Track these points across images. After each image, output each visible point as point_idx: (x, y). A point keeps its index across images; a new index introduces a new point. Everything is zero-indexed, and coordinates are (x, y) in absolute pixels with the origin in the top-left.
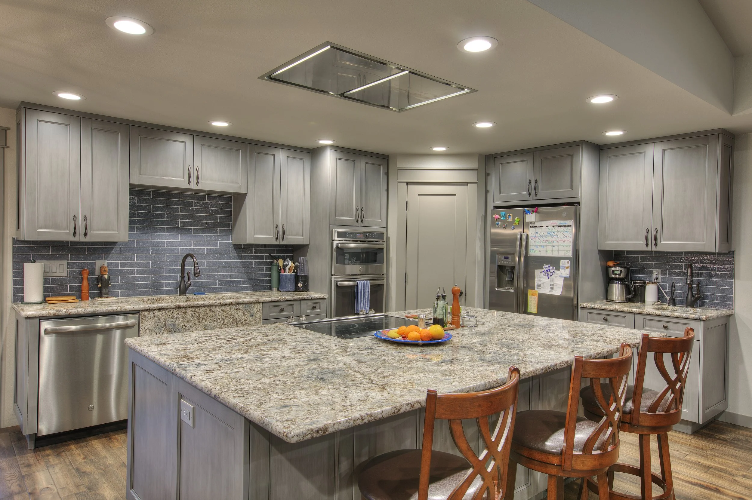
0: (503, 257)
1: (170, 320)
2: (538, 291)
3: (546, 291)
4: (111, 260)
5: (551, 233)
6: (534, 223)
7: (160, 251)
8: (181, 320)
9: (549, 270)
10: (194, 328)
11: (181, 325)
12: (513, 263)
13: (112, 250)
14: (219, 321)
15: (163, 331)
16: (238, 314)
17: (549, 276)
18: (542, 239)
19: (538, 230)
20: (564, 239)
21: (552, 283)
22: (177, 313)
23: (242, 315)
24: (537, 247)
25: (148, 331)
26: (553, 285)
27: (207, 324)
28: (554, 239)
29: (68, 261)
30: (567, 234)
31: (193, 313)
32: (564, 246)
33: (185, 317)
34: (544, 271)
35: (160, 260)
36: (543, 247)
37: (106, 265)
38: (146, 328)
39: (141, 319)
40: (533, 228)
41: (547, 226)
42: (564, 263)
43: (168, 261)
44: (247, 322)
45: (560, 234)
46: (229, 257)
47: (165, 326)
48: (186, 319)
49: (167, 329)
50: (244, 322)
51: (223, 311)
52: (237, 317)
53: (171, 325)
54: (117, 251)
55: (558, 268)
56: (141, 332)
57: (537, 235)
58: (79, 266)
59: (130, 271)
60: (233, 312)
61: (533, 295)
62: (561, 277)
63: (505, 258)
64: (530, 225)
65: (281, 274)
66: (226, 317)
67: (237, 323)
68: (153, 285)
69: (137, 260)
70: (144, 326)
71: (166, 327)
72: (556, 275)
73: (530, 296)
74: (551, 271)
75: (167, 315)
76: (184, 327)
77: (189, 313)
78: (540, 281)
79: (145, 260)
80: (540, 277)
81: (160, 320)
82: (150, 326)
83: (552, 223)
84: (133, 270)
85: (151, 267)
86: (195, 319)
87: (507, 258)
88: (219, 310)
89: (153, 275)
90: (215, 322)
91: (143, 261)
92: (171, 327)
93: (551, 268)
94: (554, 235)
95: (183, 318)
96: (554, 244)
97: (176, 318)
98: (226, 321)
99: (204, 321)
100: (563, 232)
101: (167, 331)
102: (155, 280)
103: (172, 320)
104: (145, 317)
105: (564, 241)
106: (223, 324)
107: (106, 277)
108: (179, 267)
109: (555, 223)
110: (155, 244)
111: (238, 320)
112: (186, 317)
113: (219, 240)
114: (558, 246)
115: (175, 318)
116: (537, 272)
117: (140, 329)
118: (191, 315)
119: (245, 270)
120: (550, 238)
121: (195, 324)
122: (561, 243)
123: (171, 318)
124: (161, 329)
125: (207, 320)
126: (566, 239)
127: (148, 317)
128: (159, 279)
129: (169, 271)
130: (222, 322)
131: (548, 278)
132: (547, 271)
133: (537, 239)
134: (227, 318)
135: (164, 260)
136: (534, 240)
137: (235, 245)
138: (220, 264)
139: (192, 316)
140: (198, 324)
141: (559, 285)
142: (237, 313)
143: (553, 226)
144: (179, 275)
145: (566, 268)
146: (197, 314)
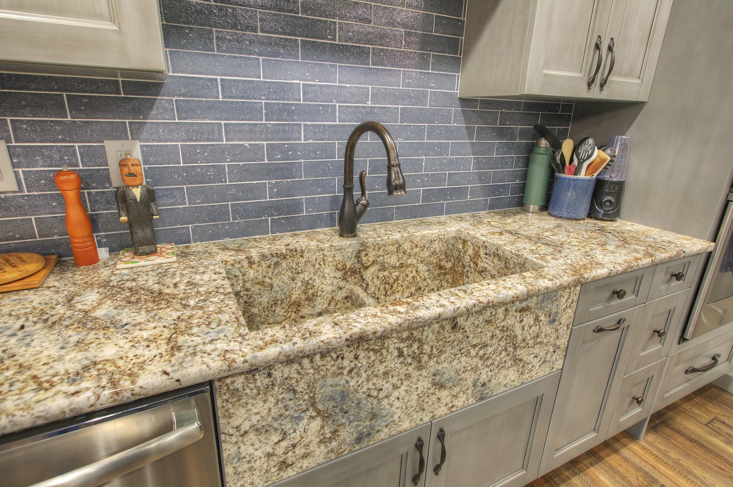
1: (330, 381)
4: (154, 140)
7: (288, 114)
8: (364, 375)
10: (403, 388)
11: (365, 389)
13: (151, 108)
14: (473, 352)
15: (305, 421)
16: (524, 323)
22: (352, 355)
23: (532, 322)
25: (252, 436)
27: (440, 367)
29: (8, 140)
31: (402, 345)
33: (377, 363)
35: (289, 139)
37: (137, 154)
38: (246, 426)
39: (219, 403)
43: (310, 141)
44: (539, 340)
46: (450, 133)
47: (313, 404)
48: (382, 369)
49: (319, 413)
50: (531, 342)
51: (488, 322)
52: (518, 331)
53: (332, 398)
54: (165, 109)
56: (224, 446)
58: (51, 158)
59: (211, 172)
60: (510, 321)
65: (557, 174)
66: (492, 337)
67: (515, 349)
68: (277, 208)
69: (227, 140)
70: (236, 423)
71: (316, 409)
75: (317, 369)
76: (375, 393)
77: (391, 348)
79: (250, 140)
81: (294, 391)
82: (258, 417)
84: (220, 171)
85: (269, 160)
86: (409, 360)
88: (477, 323)
89: (274, 182)
90: (463, 359)
91: (246, 143)
92: (331, 404)
95: (371, 366)
97: (350, 371)
98: (490, 349)
99: (432, 363)
101: (319, 419)
102: (279, 195)
103: (336, 380)
104: (235, 393)
106: (481, 358)
107: (137, 192)
108: (339, 158)
110: (275, 92)
111: (520, 338)
112: (381, 362)
113: (431, 87)
115: (345, 372)
117: (223, 437)
118: (396, 353)
119: (478, 164)
121: (408, 376)
123: (335, 375)
124: (300, 418)
125: (443, 357)
127: (248, 391)
128: (291, 190)
129: (312, 169)
130: (481, 353)
134: (494, 341)
135: (300, 139)
137: (465, 101)
138: (429, 149)
139: (401, 354)
140: (415, 374)
142: (521, 321)
144: (338, 181)
146: (415, 346)
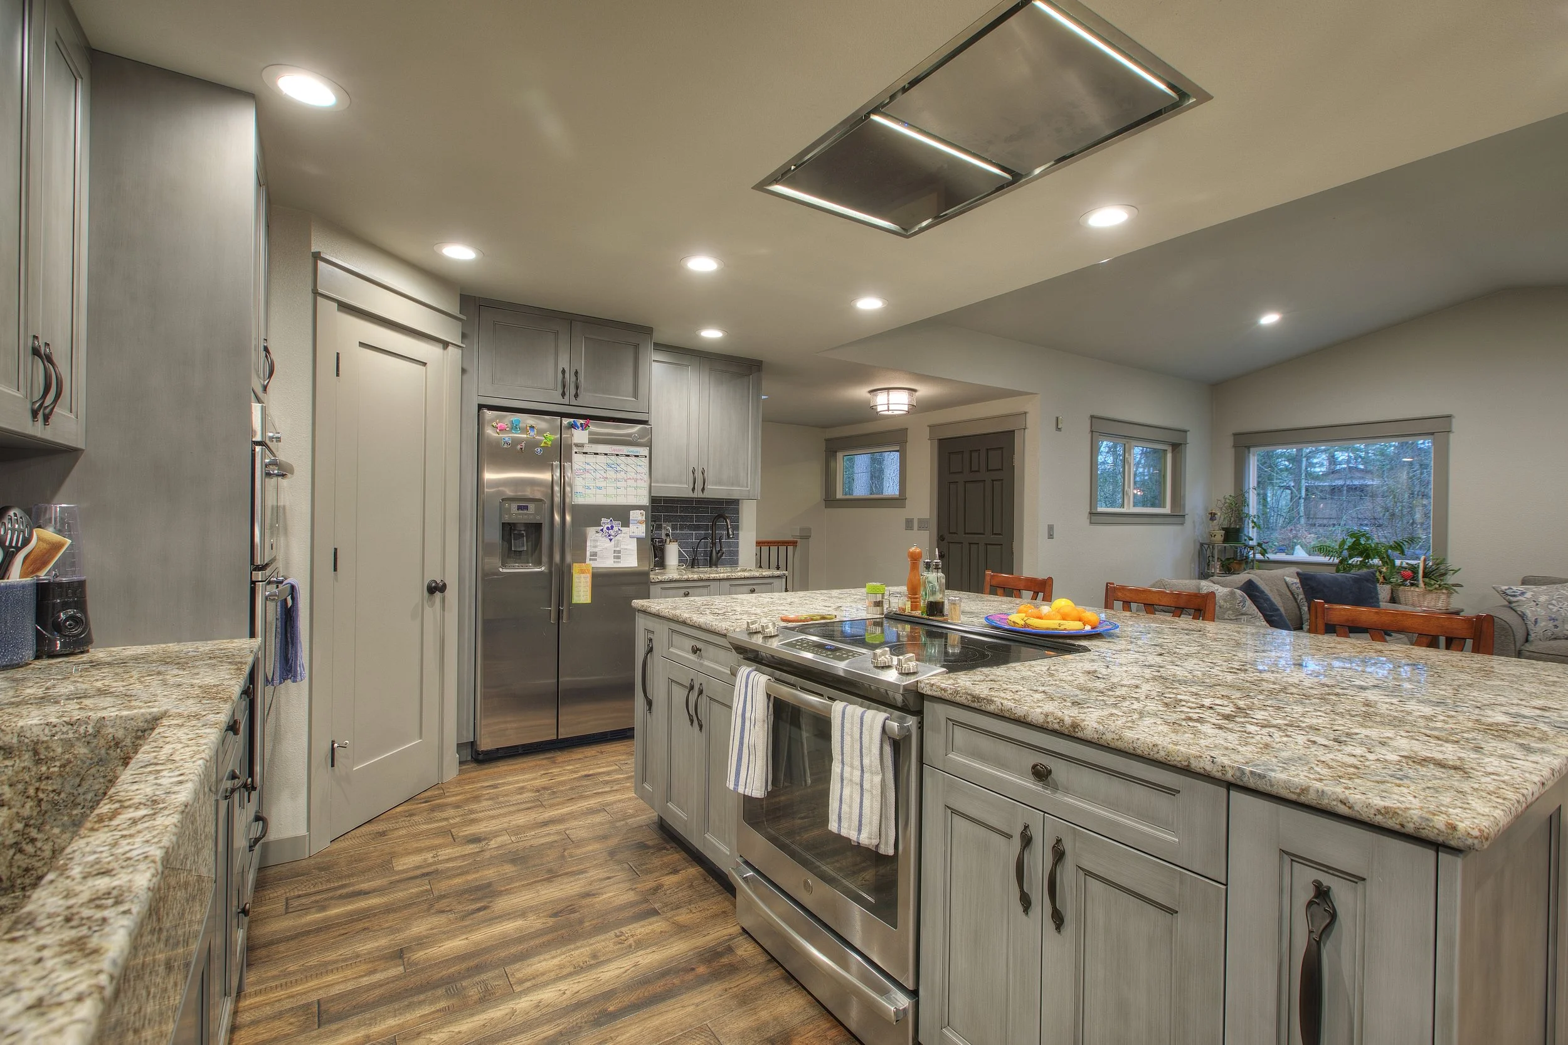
0: (514, 506)
2: (591, 564)
3: (607, 562)
5: (613, 466)
6: (582, 446)
9: (612, 527)
12: (538, 517)
17: (612, 537)
18: (598, 476)
19: (590, 459)
20: (635, 476)
21: (618, 549)
24: (589, 488)
26: (619, 552)
28: (619, 476)
30: (639, 469)
32: (636, 488)
34: (602, 530)
36: (600, 488)
40: (581, 455)
41: (606, 454)
42: (636, 515)
45: (629, 469)
55: (626, 523)
57: (588, 467)
61: (582, 572)
62: (631, 537)
63: (519, 508)
64: (575, 449)
72: (625, 535)
73: (575, 576)
74: (616, 529)
78: (595, 547)
80: (597, 541)
83: (614, 450)
87: (526, 508)
93: (615, 523)
94: (619, 469)
96: (619, 484)
100: (633, 466)
105: (636, 480)
109: (619, 450)
114: (626, 488)
116: (591, 532)
120: (611, 474)
122: (631, 483)
126: (639, 476)
131: (611, 540)
132: (608, 528)
133: (588, 475)
136: (583, 476)
141: (633, 550)
143: (617, 455)
145: (640, 522)
